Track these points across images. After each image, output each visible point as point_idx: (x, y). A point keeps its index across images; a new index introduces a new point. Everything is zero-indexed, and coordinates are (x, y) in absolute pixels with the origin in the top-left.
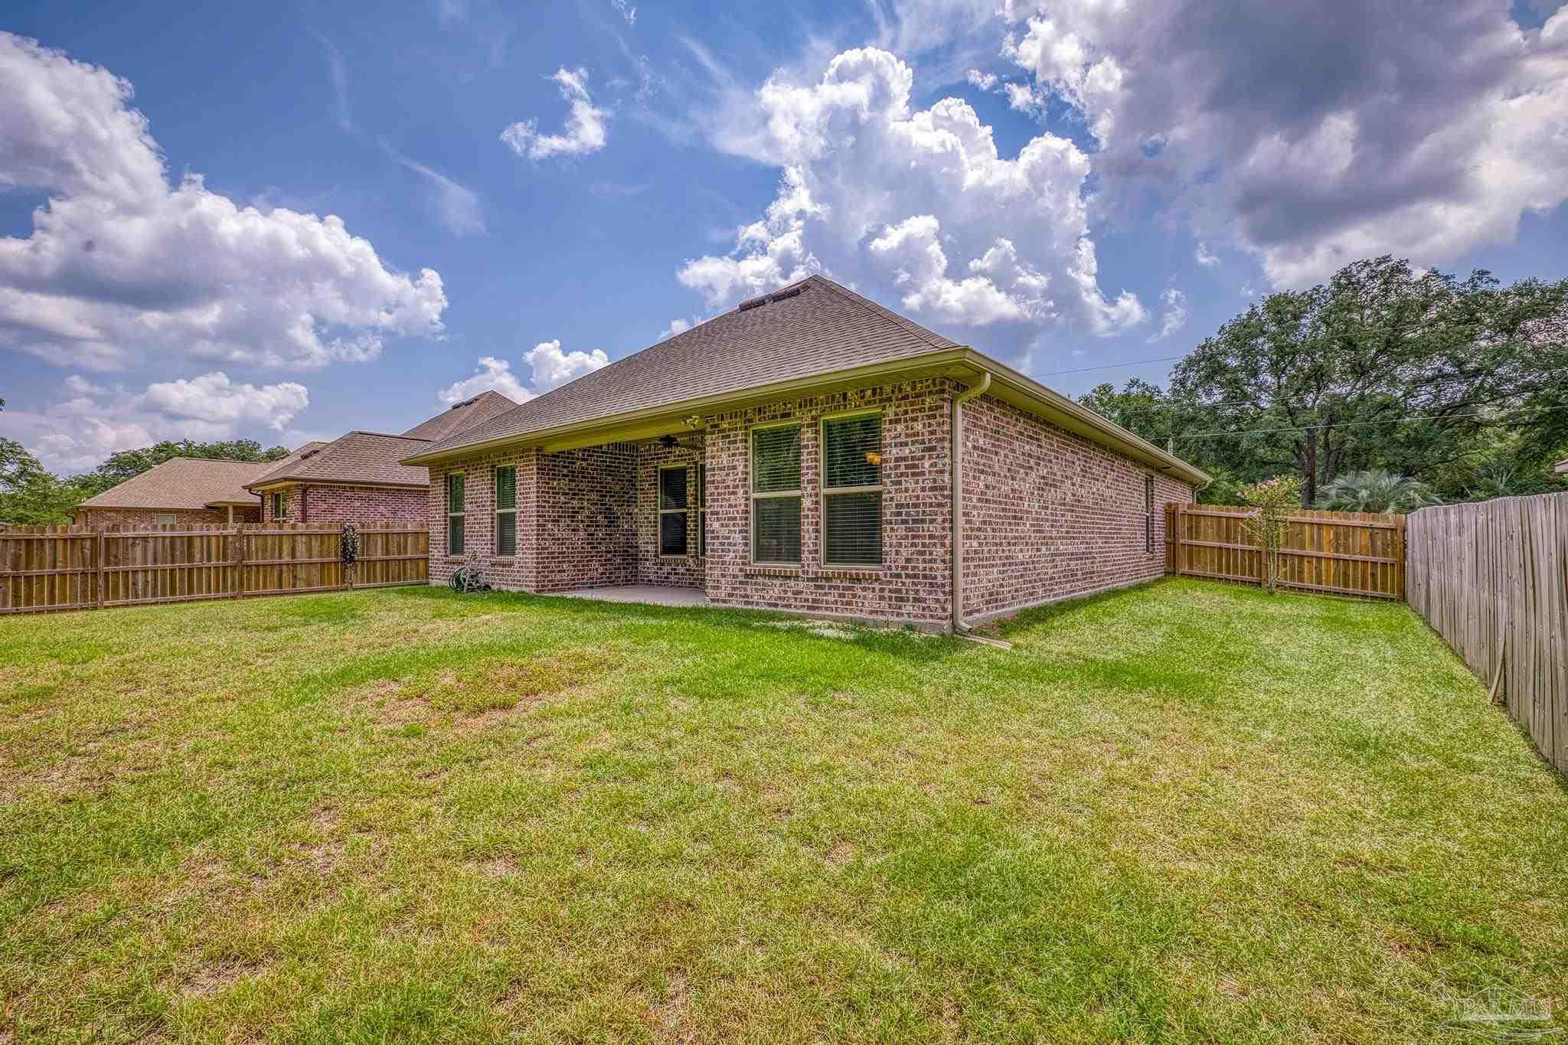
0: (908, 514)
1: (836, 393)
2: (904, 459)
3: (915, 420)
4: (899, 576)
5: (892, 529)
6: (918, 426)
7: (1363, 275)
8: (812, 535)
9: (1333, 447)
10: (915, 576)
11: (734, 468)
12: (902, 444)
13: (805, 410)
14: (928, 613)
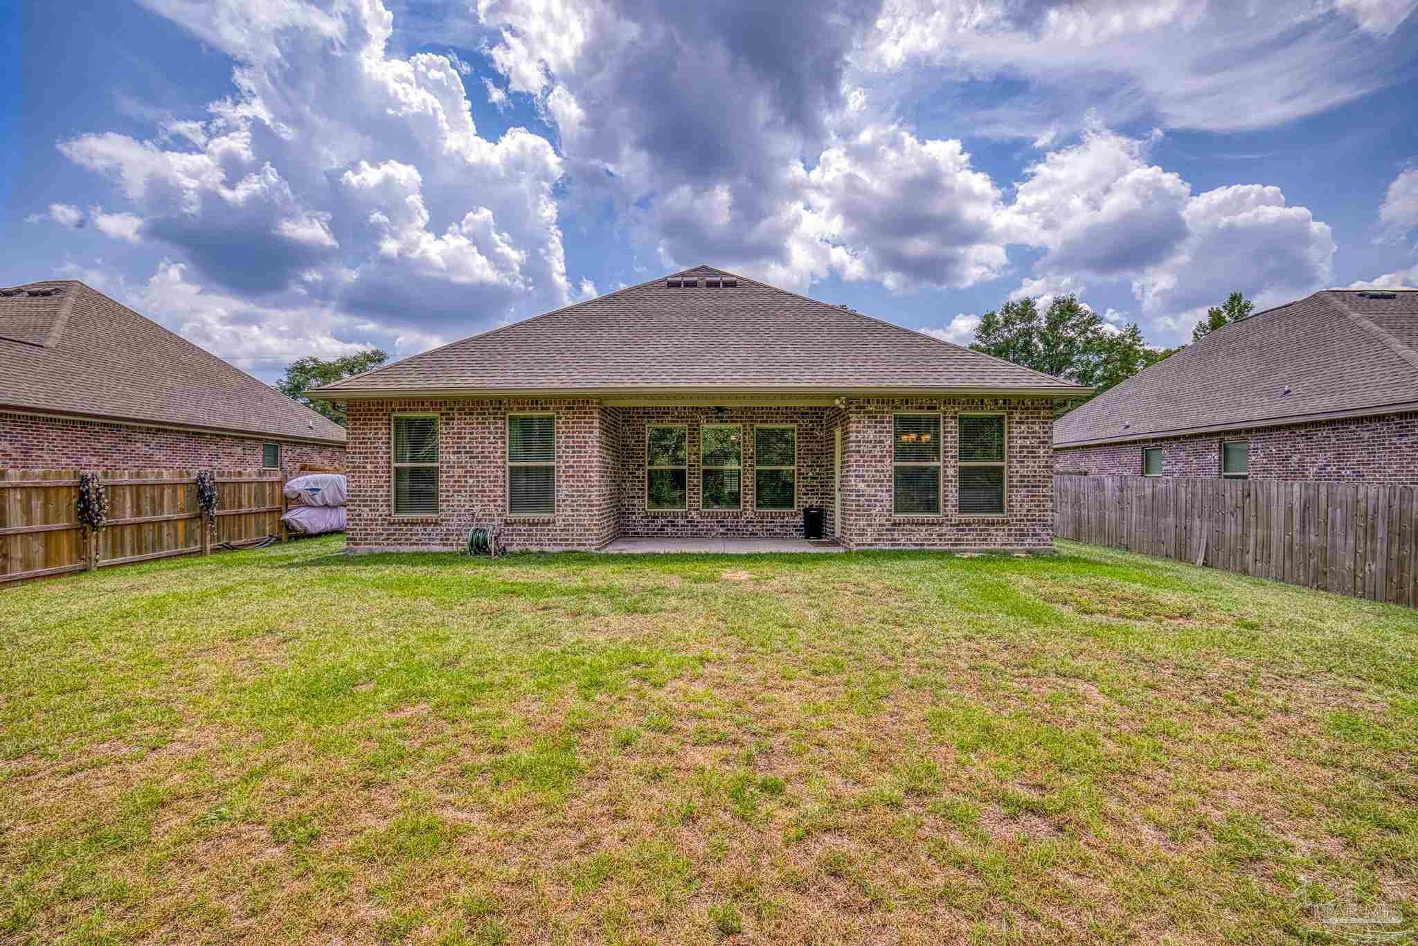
0: (1028, 482)
1: (975, 400)
2: (1027, 447)
3: (1033, 423)
4: (1022, 520)
5: (1017, 491)
6: (1037, 428)
8: (950, 494)
10: (1033, 520)
11: (881, 442)
12: (1024, 438)
13: (949, 407)
14: (1042, 542)
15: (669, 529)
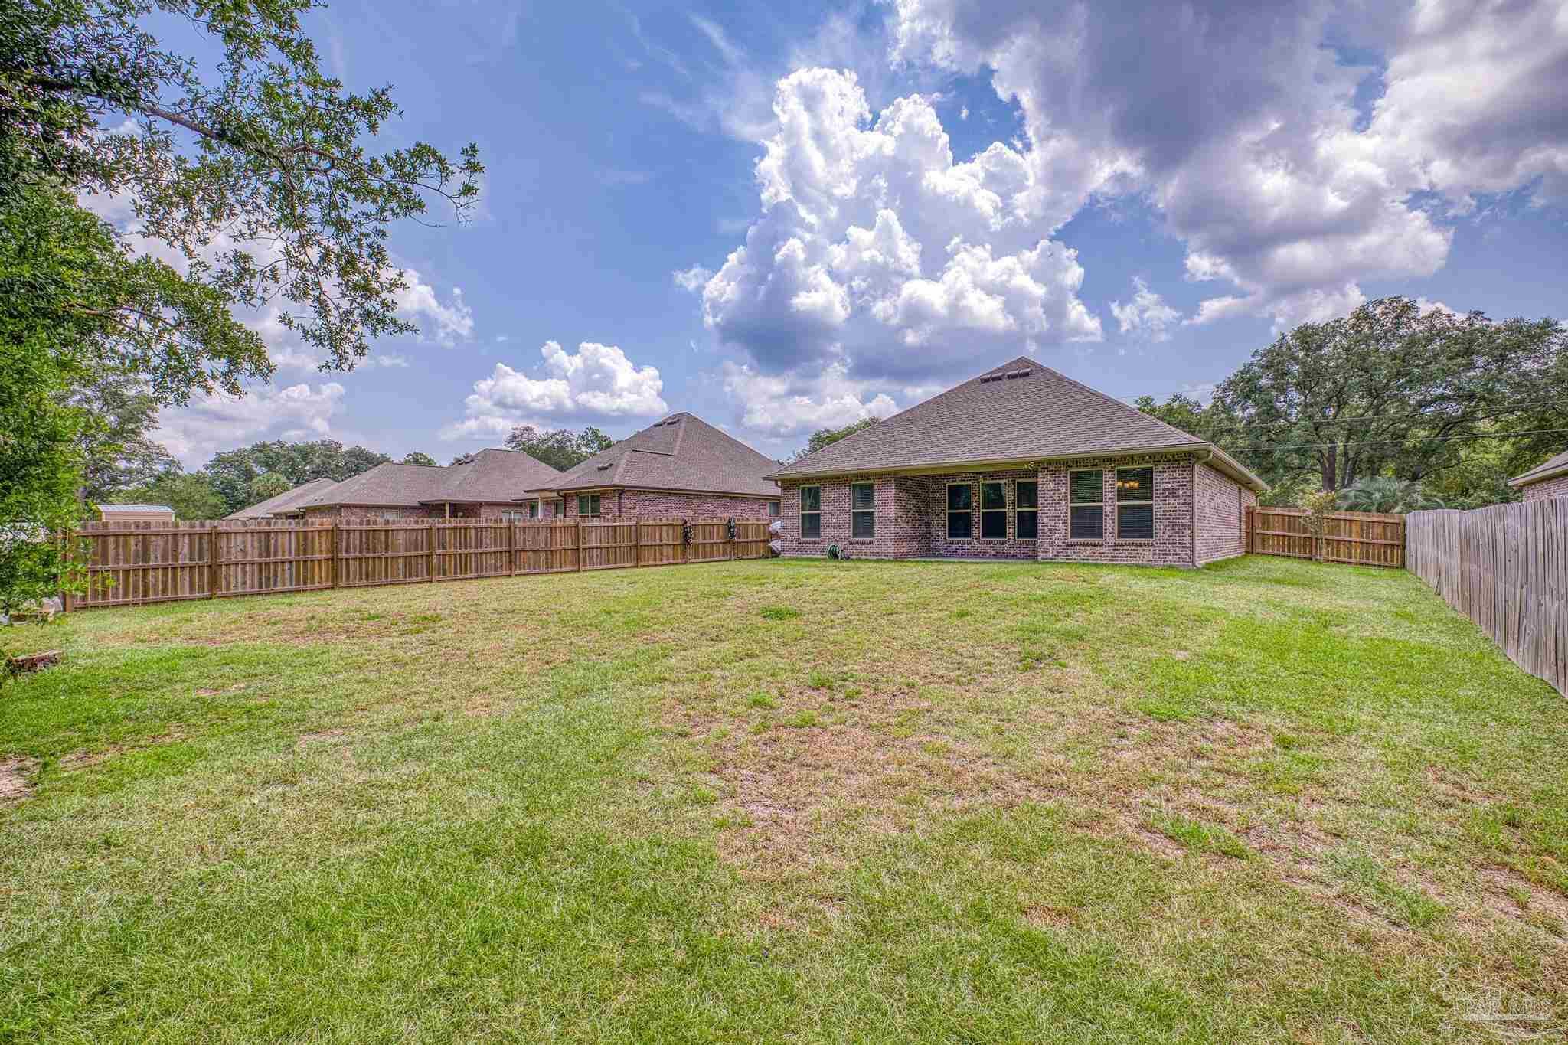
0: (1169, 515)
1: (1127, 458)
2: (1167, 489)
3: (1174, 471)
4: (1164, 543)
5: (1160, 521)
6: (1176, 475)
7: (1378, 311)
8: (1110, 525)
9: (1351, 454)
10: (1174, 543)
11: (1060, 490)
12: (1166, 482)
13: (1108, 464)
14: (1181, 560)
15: (960, 552)
